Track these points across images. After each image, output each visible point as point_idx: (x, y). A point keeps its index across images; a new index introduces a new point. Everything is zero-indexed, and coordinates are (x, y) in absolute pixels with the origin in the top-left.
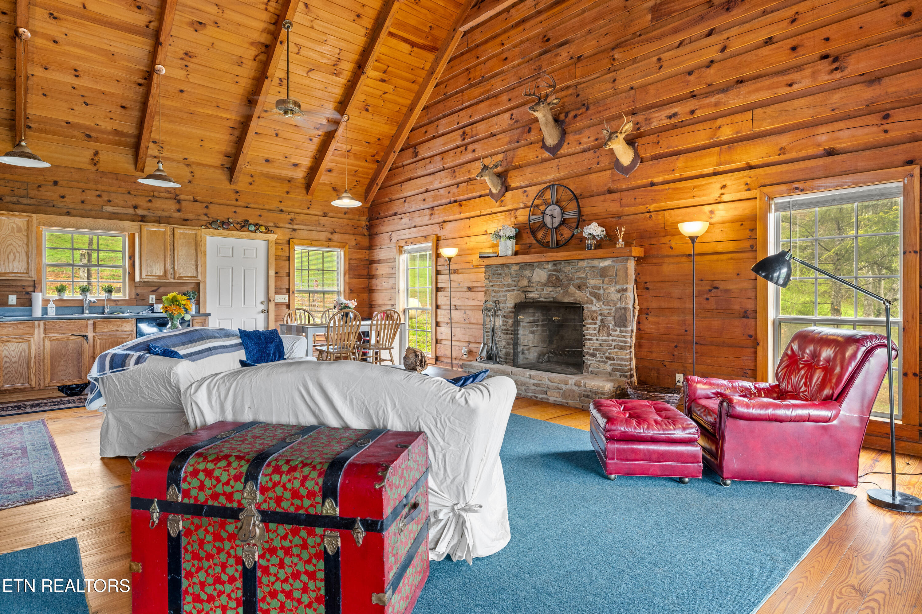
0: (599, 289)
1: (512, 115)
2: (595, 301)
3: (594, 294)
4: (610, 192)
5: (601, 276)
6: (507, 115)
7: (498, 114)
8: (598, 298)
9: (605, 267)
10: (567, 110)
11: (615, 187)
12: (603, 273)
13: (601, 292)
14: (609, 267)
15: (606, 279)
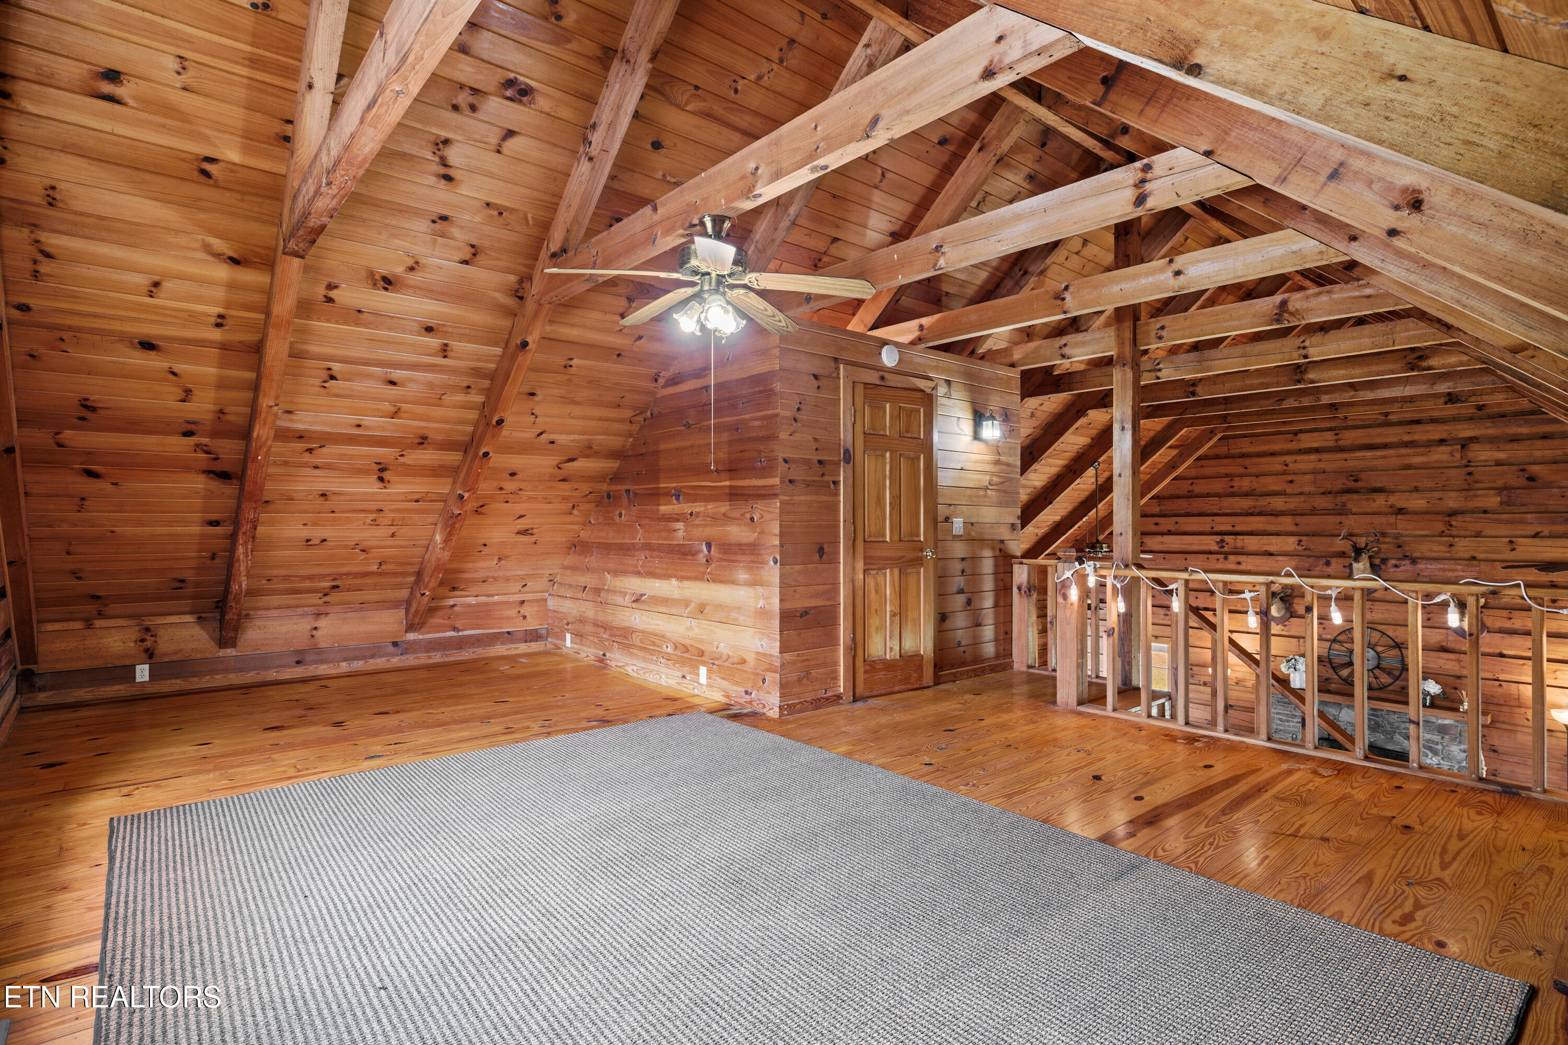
0: (1437, 744)
1: (1300, 541)
2: (1430, 755)
3: (1430, 749)
4: (1444, 649)
5: (1439, 732)
6: (1292, 540)
7: (1277, 534)
8: (1436, 753)
9: (1444, 725)
10: (1382, 556)
11: (1451, 645)
12: (1442, 730)
13: (1440, 747)
14: (1451, 726)
15: (1447, 737)
